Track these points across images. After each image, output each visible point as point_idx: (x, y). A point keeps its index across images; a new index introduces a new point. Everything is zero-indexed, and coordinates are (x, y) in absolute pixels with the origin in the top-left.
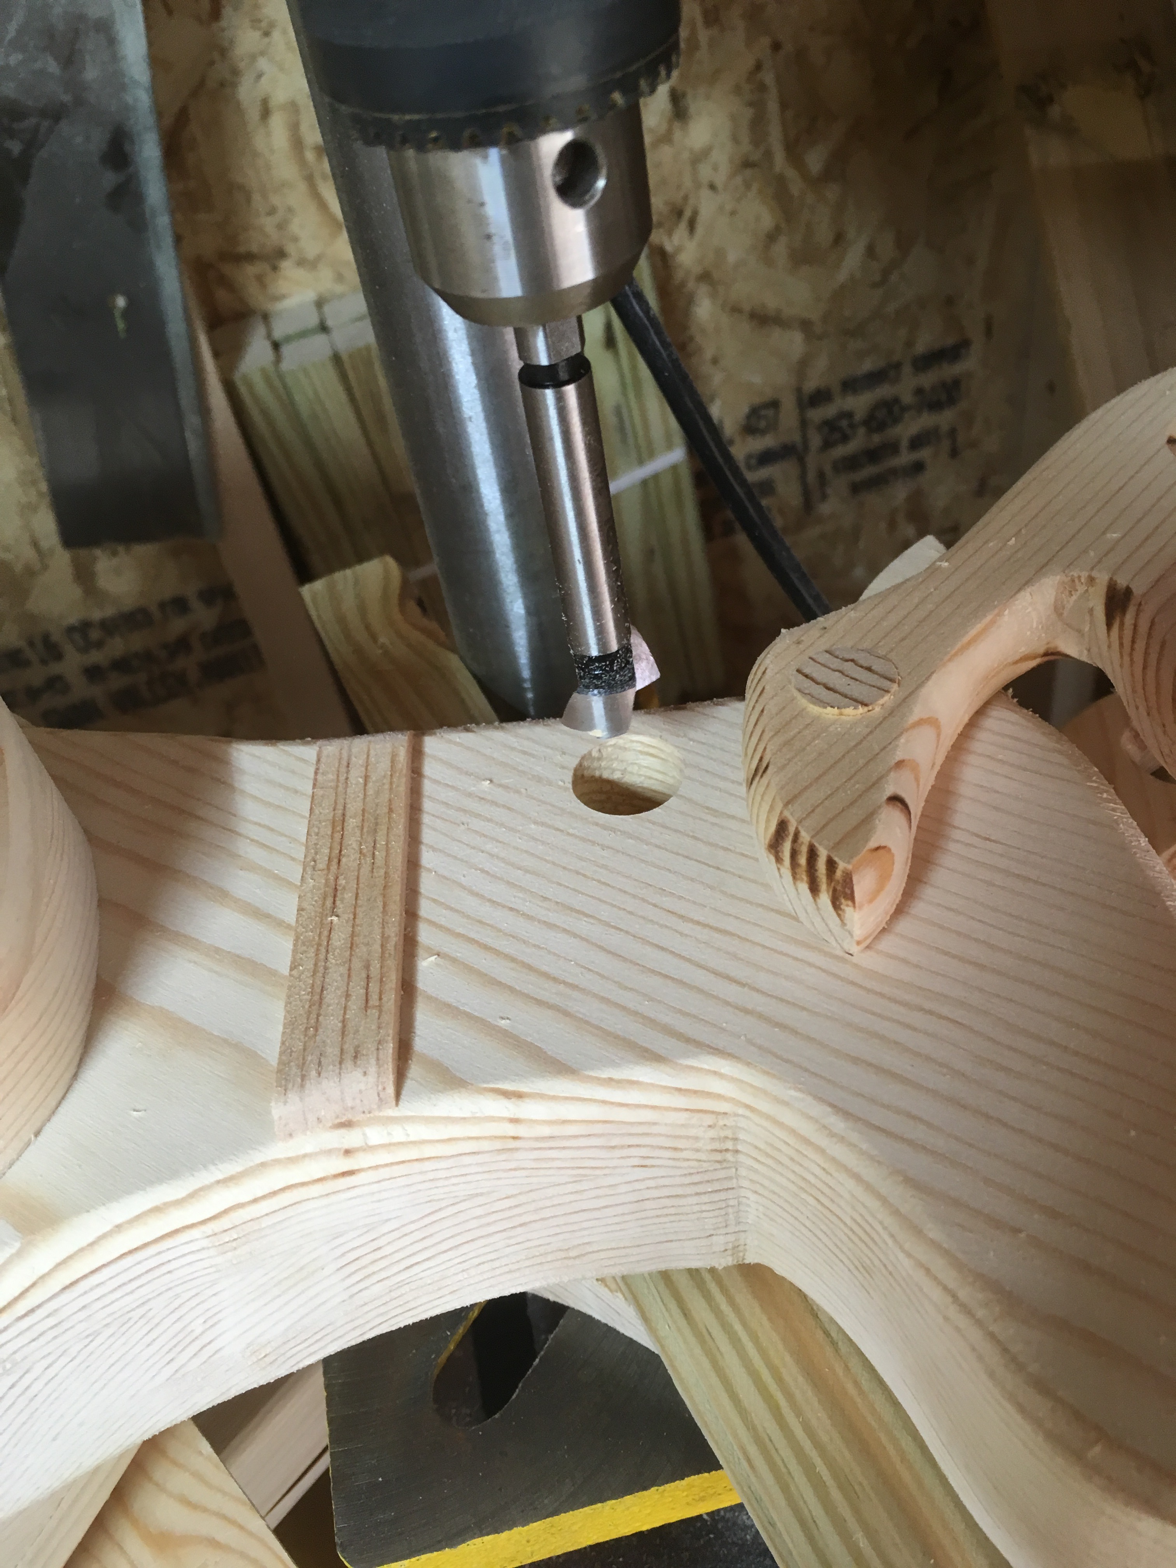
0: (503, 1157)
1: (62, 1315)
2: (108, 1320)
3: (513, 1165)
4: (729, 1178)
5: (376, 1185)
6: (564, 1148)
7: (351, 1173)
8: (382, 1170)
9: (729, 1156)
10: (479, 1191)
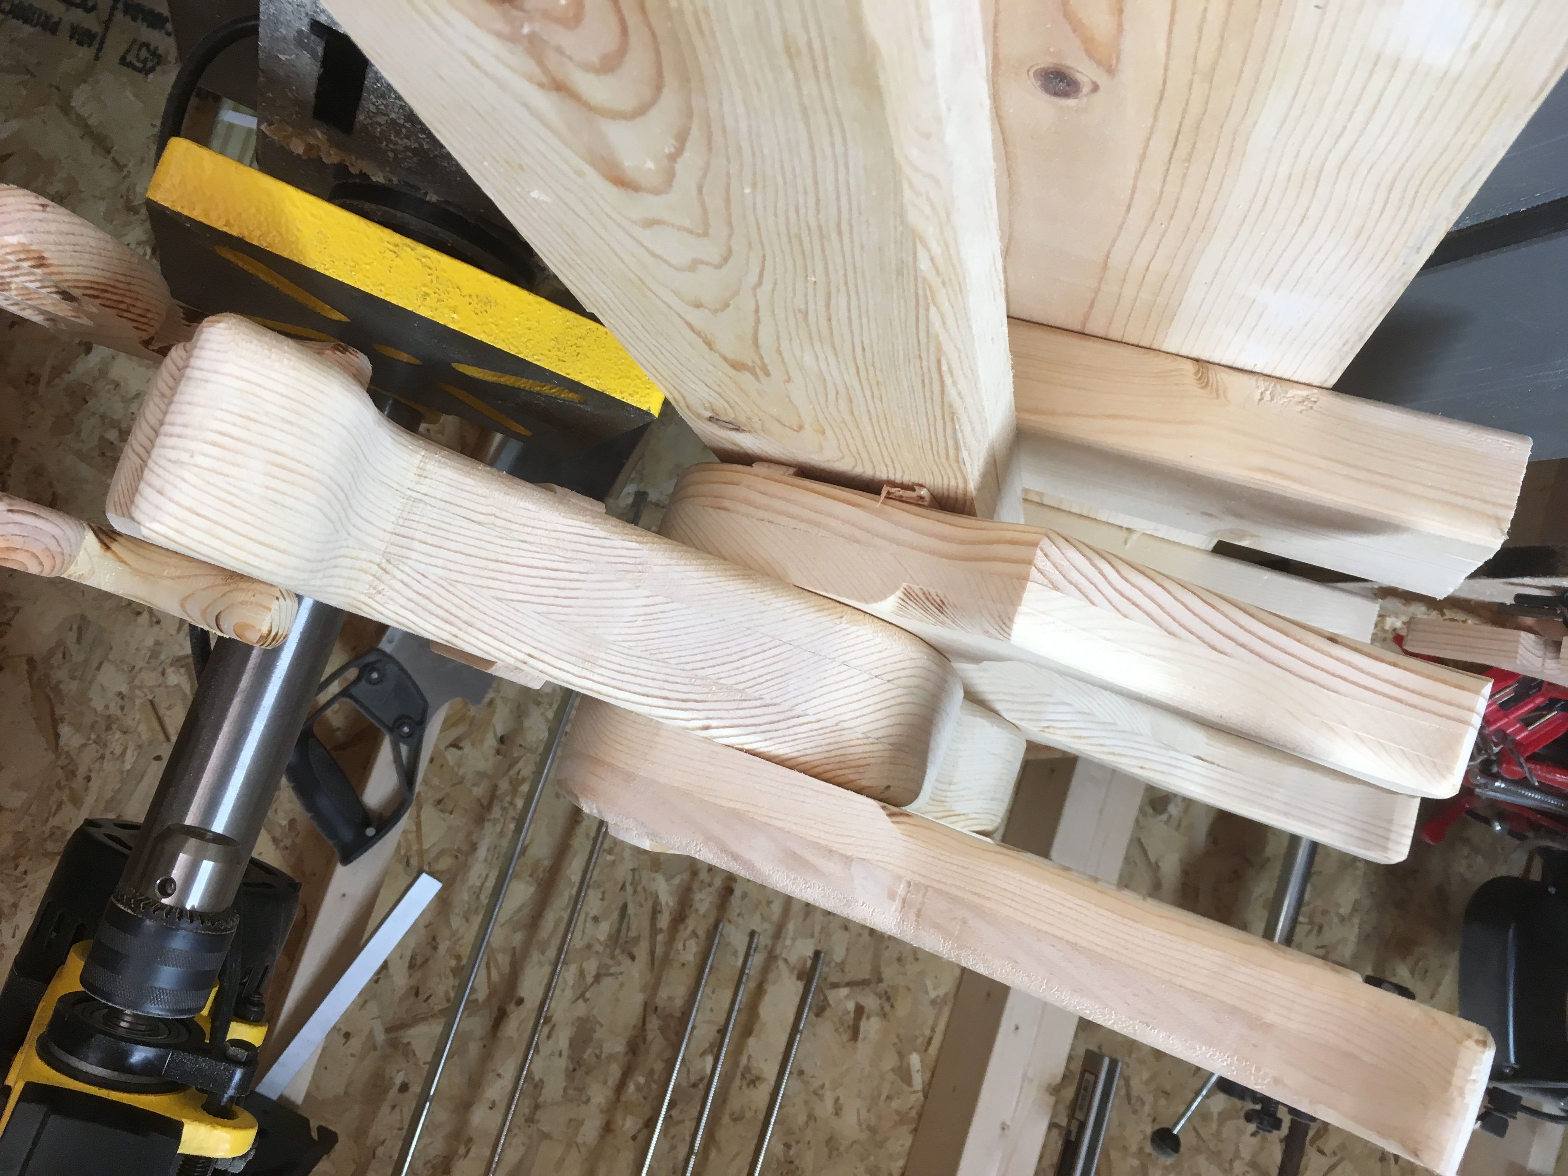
0: (472, 620)
1: (661, 684)
2: (655, 663)
3: (473, 612)
4: (393, 544)
5: (527, 642)
6: (447, 611)
7: (530, 655)
8: (519, 648)
9: (384, 565)
10: (497, 602)
